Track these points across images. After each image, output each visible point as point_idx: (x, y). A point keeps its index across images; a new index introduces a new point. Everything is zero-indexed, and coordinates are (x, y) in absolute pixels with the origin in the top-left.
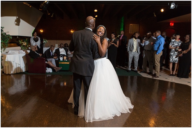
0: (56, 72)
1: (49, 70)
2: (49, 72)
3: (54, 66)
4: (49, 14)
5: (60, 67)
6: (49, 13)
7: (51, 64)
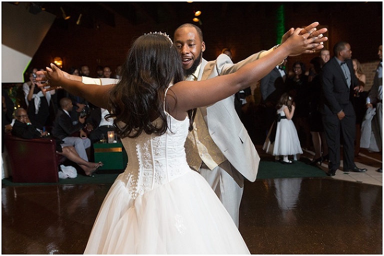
0: (89, 176)
1: (69, 172)
2: (66, 177)
3: (81, 161)
4: (68, 18)
5: (98, 162)
6: (67, 16)
7: (72, 156)
